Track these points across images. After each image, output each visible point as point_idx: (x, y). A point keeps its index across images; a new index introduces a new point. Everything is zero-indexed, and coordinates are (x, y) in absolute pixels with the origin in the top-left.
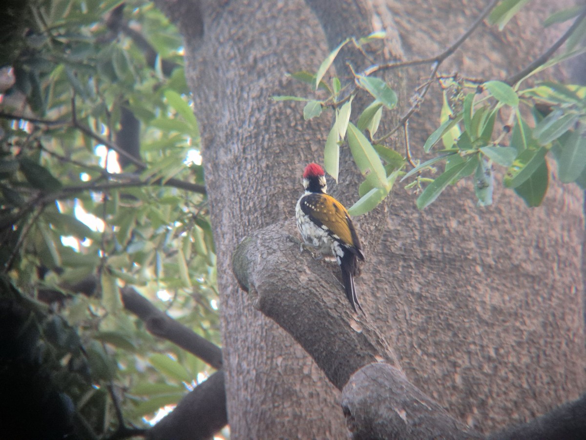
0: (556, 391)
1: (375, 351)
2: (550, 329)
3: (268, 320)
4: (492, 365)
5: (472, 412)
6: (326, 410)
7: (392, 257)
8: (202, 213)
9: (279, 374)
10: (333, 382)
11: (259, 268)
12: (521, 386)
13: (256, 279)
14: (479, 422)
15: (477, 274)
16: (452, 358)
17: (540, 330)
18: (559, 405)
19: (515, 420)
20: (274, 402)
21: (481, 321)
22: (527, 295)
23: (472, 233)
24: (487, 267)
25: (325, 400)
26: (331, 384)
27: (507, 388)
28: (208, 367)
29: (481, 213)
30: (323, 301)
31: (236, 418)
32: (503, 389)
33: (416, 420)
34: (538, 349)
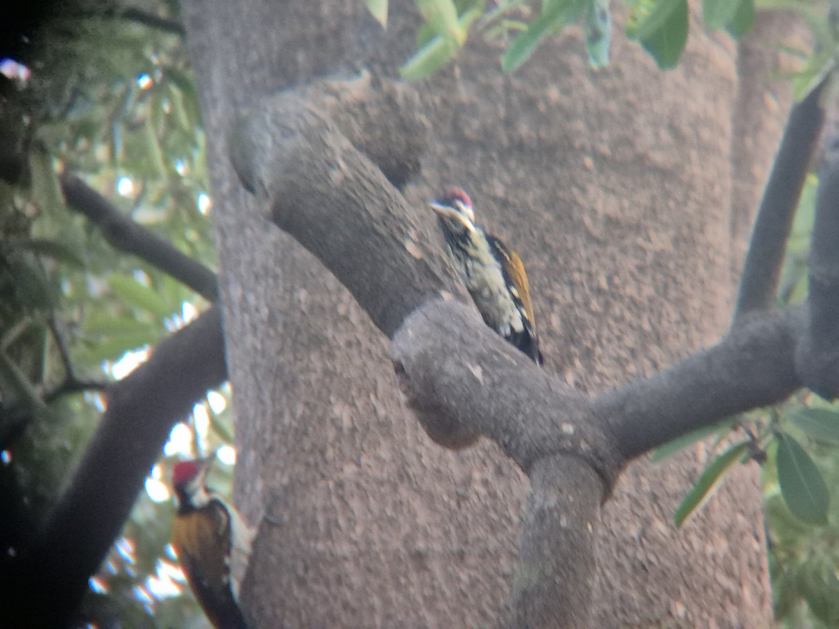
0: (686, 332)
1: (440, 284)
2: (683, 245)
3: (286, 237)
4: (602, 300)
5: (572, 364)
6: (370, 364)
7: (465, 145)
8: (180, 65)
9: (303, 313)
10: (379, 327)
11: (269, 157)
12: (641, 328)
13: (265, 174)
14: (581, 378)
15: (585, 168)
16: (548, 292)
17: (670, 248)
18: (691, 351)
19: (632, 375)
20: (295, 351)
21: (590, 238)
22: (653, 198)
23: (580, 108)
24: (600, 159)
25: (369, 351)
26: (377, 330)
27: (620, 331)
28: (198, 298)
29: (594, 76)
30: (366, 211)
31: (240, 373)
32: (616, 332)
33: (496, 379)
34: (666, 275)
